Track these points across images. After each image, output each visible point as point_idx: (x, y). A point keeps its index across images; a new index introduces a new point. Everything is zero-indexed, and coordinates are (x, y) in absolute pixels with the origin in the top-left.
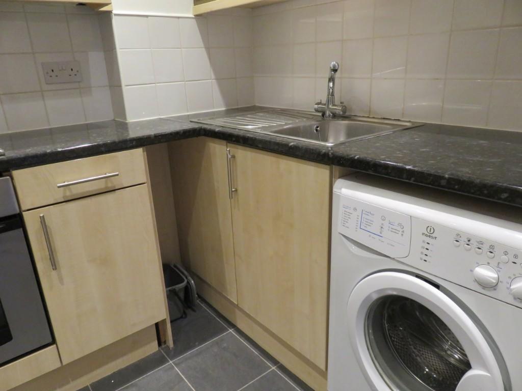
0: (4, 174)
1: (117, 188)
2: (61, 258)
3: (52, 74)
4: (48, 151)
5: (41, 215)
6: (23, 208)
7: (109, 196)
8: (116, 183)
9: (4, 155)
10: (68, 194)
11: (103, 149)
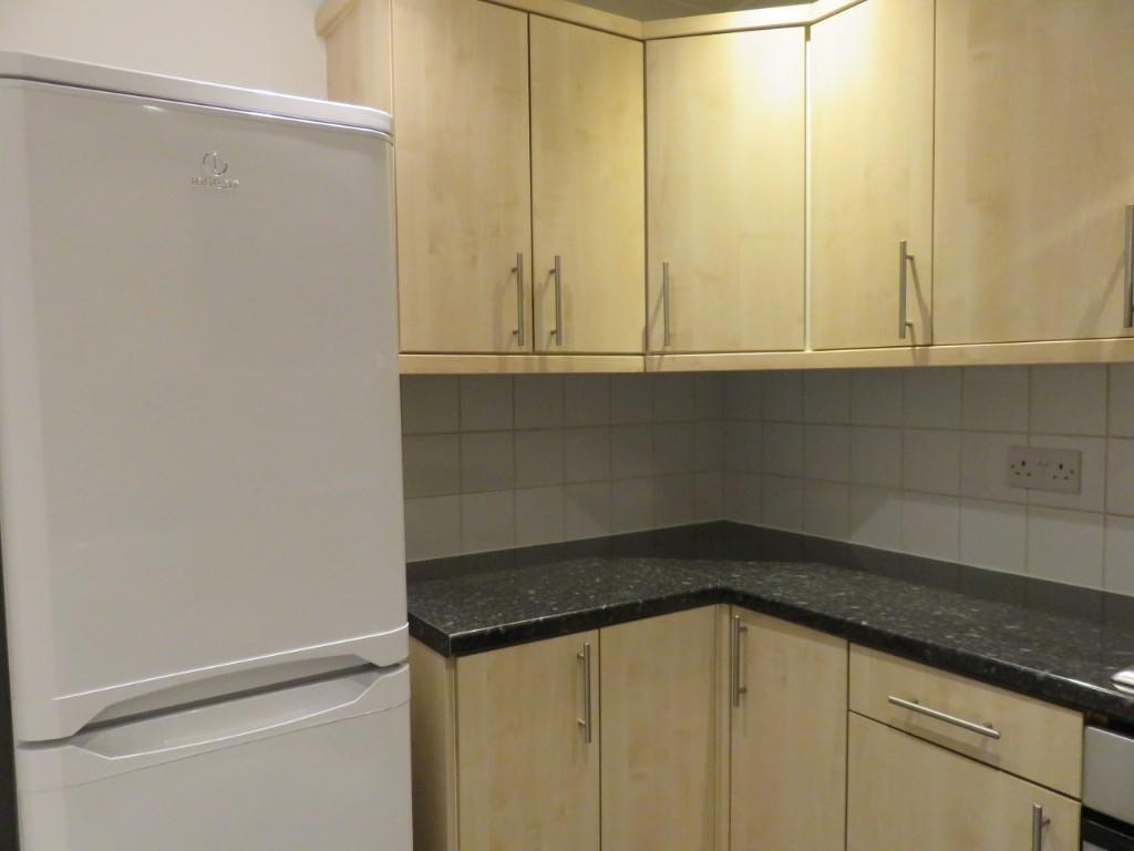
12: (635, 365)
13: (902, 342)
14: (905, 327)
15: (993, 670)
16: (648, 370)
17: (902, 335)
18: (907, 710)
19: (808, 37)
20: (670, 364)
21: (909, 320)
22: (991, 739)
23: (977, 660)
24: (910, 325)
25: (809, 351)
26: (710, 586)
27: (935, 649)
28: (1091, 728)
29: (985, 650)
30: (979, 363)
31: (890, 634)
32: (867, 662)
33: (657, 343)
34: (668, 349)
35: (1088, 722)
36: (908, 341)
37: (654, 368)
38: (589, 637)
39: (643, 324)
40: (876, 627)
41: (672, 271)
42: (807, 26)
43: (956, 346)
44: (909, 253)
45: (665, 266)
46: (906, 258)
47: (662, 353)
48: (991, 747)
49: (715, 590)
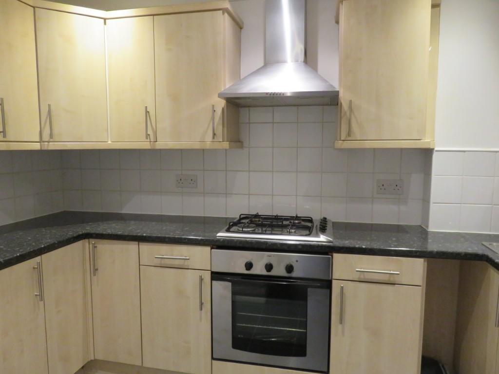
0: (329, 254)
1: (396, 283)
2: (347, 317)
3: (382, 187)
4: (357, 246)
5: (342, 285)
6: (334, 277)
7: (390, 287)
8: (397, 280)
9: (332, 242)
10: (362, 277)
11: (393, 253)
12: (37, 146)
13: (147, 140)
14: (148, 136)
15: (187, 240)
16: (43, 149)
17: (147, 138)
18: (160, 259)
19: (105, 23)
20: (52, 146)
21: (149, 133)
22: (186, 260)
23: (181, 238)
24: (149, 135)
25: (110, 142)
26: (81, 233)
27: (169, 238)
28: (213, 250)
29: (183, 235)
30: (172, 148)
31: (154, 237)
32: (145, 247)
33: (46, 137)
34: (51, 140)
35: (212, 248)
36: (148, 140)
37: (45, 148)
38: (38, 259)
39: (39, 129)
40: (149, 235)
41: (52, 107)
42: (105, 19)
43: (165, 142)
44: (148, 110)
45: (49, 106)
46: (147, 112)
47: (48, 142)
48: (187, 263)
49: (82, 235)
